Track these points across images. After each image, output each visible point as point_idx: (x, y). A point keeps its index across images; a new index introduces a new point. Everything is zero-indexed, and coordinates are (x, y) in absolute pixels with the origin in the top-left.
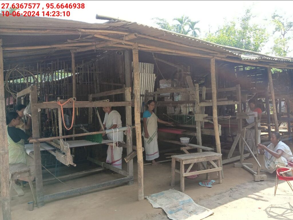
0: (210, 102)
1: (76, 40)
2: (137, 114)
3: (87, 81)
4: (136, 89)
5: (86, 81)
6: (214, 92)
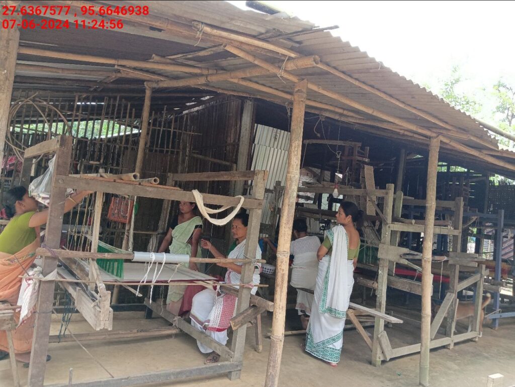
0: (412, 224)
1: (170, 59)
2: (284, 231)
3: (168, 147)
4: (293, 175)
5: (165, 147)
6: (430, 205)
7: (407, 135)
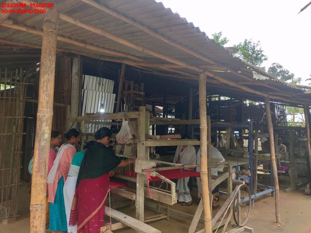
6: (203, 127)
7: (187, 76)
